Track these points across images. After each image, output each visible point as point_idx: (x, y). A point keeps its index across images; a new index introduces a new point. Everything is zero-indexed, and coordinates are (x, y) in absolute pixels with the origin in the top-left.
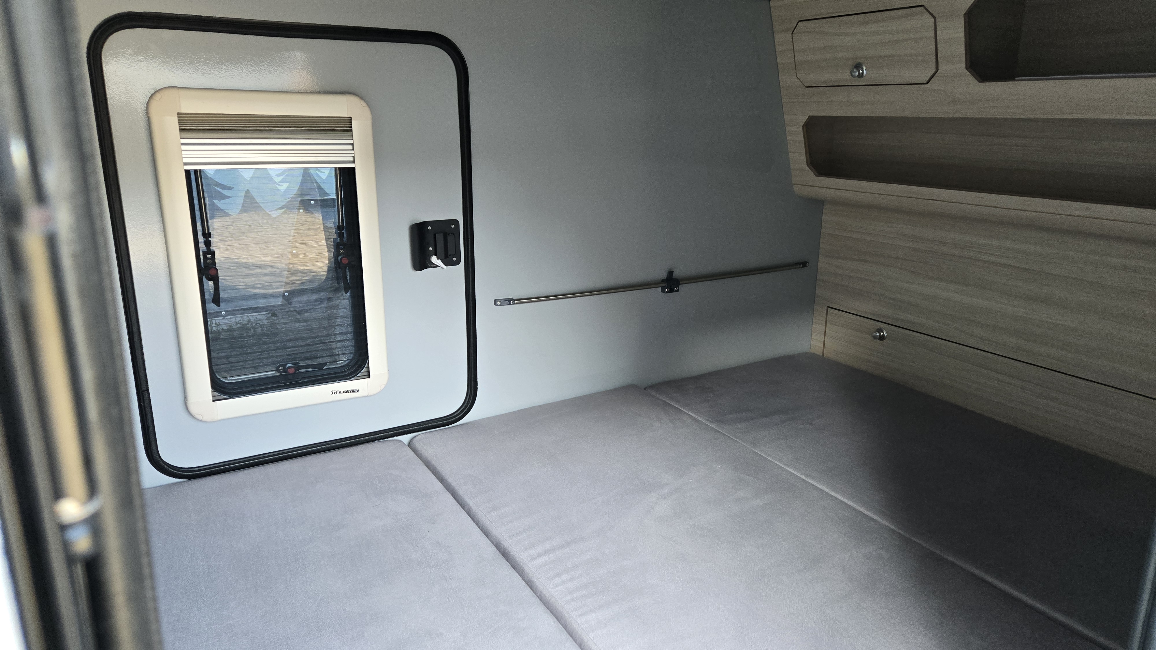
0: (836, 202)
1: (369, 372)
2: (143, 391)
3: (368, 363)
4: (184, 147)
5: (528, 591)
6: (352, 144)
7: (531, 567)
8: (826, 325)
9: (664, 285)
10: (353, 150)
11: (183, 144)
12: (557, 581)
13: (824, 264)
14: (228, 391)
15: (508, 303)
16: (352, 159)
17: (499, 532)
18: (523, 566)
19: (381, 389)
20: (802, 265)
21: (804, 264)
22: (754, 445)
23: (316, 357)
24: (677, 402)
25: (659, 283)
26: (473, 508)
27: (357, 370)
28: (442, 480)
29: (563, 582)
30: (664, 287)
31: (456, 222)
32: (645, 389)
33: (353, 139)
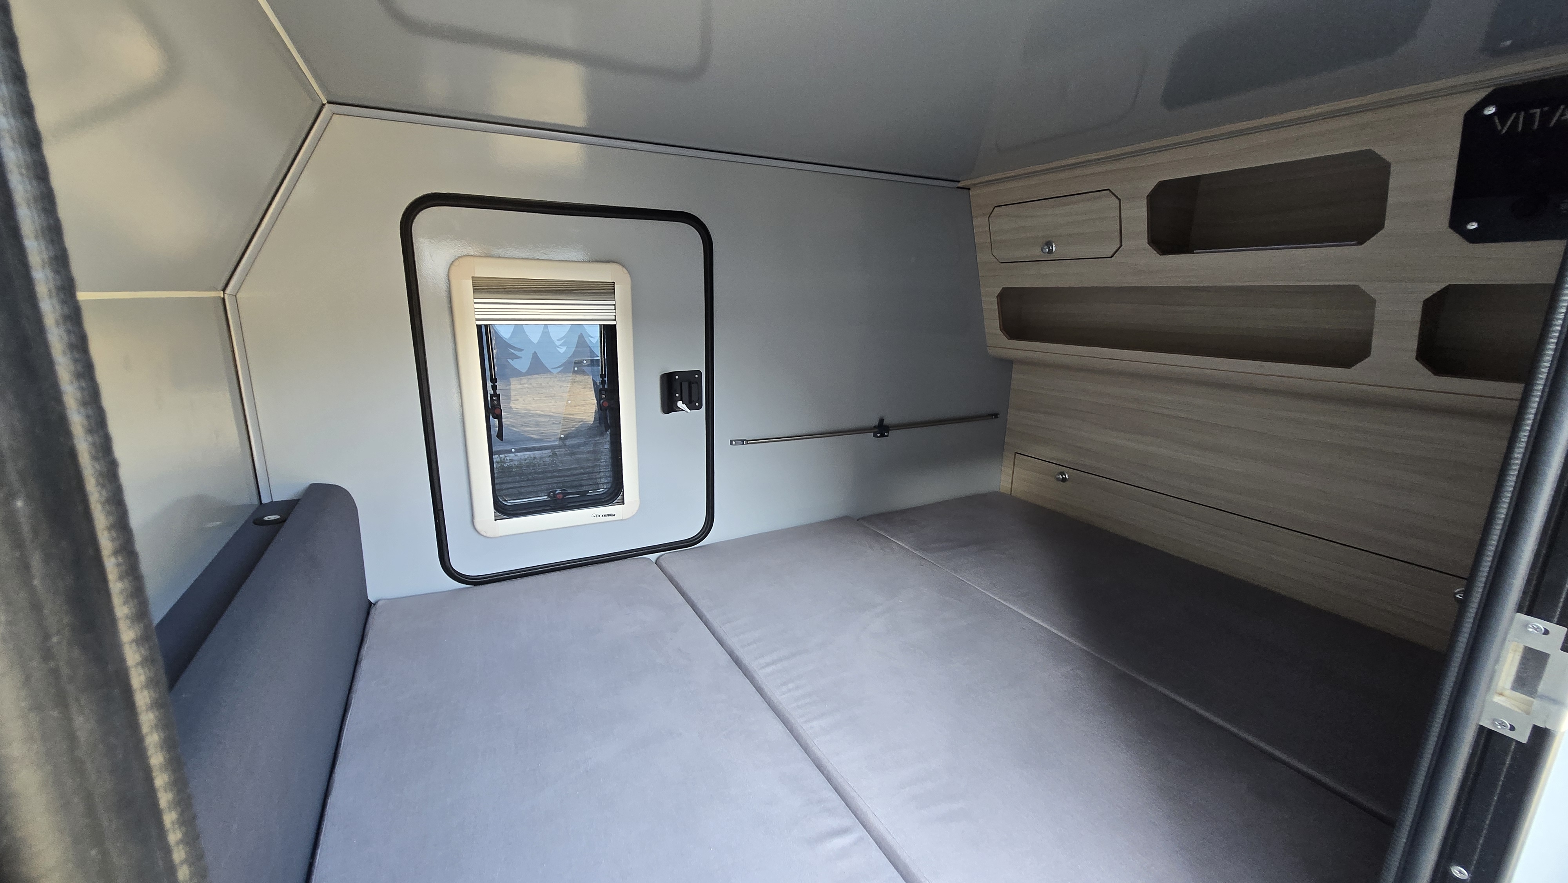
0: (1023, 362)
1: (623, 499)
2: (438, 510)
3: (623, 492)
4: (477, 306)
5: (758, 697)
6: (615, 305)
7: (761, 675)
8: (1014, 469)
9: (876, 430)
10: (615, 309)
11: (475, 303)
12: (785, 688)
13: (1013, 416)
14: (509, 512)
15: (742, 443)
16: (614, 318)
17: (733, 642)
18: (754, 674)
19: (634, 514)
20: (994, 417)
21: (996, 415)
22: (956, 571)
23: (581, 486)
24: (886, 531)
25: (871, 429)
26: (710, 619)
27: (614, 498)
28: (683, 594)
29: (790, 690)
30: (876, 432)
31: (699, 373)
32: (858, 520)
33: (615, 301)
